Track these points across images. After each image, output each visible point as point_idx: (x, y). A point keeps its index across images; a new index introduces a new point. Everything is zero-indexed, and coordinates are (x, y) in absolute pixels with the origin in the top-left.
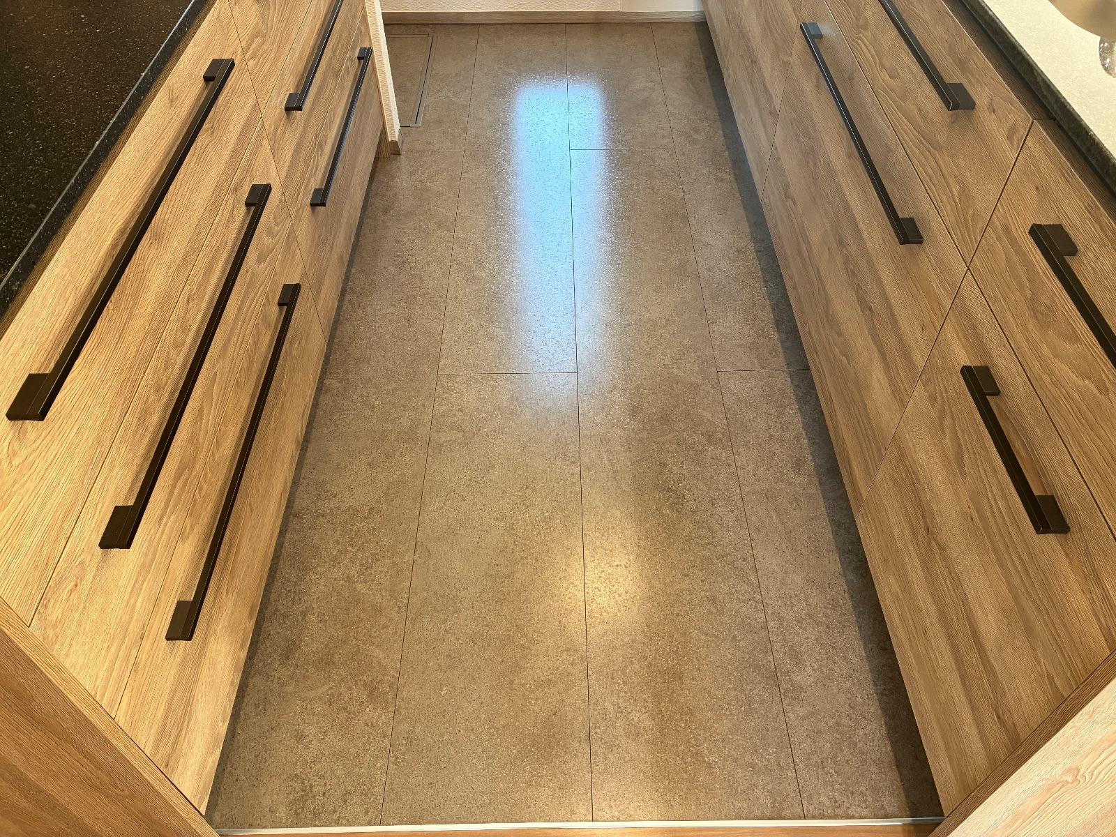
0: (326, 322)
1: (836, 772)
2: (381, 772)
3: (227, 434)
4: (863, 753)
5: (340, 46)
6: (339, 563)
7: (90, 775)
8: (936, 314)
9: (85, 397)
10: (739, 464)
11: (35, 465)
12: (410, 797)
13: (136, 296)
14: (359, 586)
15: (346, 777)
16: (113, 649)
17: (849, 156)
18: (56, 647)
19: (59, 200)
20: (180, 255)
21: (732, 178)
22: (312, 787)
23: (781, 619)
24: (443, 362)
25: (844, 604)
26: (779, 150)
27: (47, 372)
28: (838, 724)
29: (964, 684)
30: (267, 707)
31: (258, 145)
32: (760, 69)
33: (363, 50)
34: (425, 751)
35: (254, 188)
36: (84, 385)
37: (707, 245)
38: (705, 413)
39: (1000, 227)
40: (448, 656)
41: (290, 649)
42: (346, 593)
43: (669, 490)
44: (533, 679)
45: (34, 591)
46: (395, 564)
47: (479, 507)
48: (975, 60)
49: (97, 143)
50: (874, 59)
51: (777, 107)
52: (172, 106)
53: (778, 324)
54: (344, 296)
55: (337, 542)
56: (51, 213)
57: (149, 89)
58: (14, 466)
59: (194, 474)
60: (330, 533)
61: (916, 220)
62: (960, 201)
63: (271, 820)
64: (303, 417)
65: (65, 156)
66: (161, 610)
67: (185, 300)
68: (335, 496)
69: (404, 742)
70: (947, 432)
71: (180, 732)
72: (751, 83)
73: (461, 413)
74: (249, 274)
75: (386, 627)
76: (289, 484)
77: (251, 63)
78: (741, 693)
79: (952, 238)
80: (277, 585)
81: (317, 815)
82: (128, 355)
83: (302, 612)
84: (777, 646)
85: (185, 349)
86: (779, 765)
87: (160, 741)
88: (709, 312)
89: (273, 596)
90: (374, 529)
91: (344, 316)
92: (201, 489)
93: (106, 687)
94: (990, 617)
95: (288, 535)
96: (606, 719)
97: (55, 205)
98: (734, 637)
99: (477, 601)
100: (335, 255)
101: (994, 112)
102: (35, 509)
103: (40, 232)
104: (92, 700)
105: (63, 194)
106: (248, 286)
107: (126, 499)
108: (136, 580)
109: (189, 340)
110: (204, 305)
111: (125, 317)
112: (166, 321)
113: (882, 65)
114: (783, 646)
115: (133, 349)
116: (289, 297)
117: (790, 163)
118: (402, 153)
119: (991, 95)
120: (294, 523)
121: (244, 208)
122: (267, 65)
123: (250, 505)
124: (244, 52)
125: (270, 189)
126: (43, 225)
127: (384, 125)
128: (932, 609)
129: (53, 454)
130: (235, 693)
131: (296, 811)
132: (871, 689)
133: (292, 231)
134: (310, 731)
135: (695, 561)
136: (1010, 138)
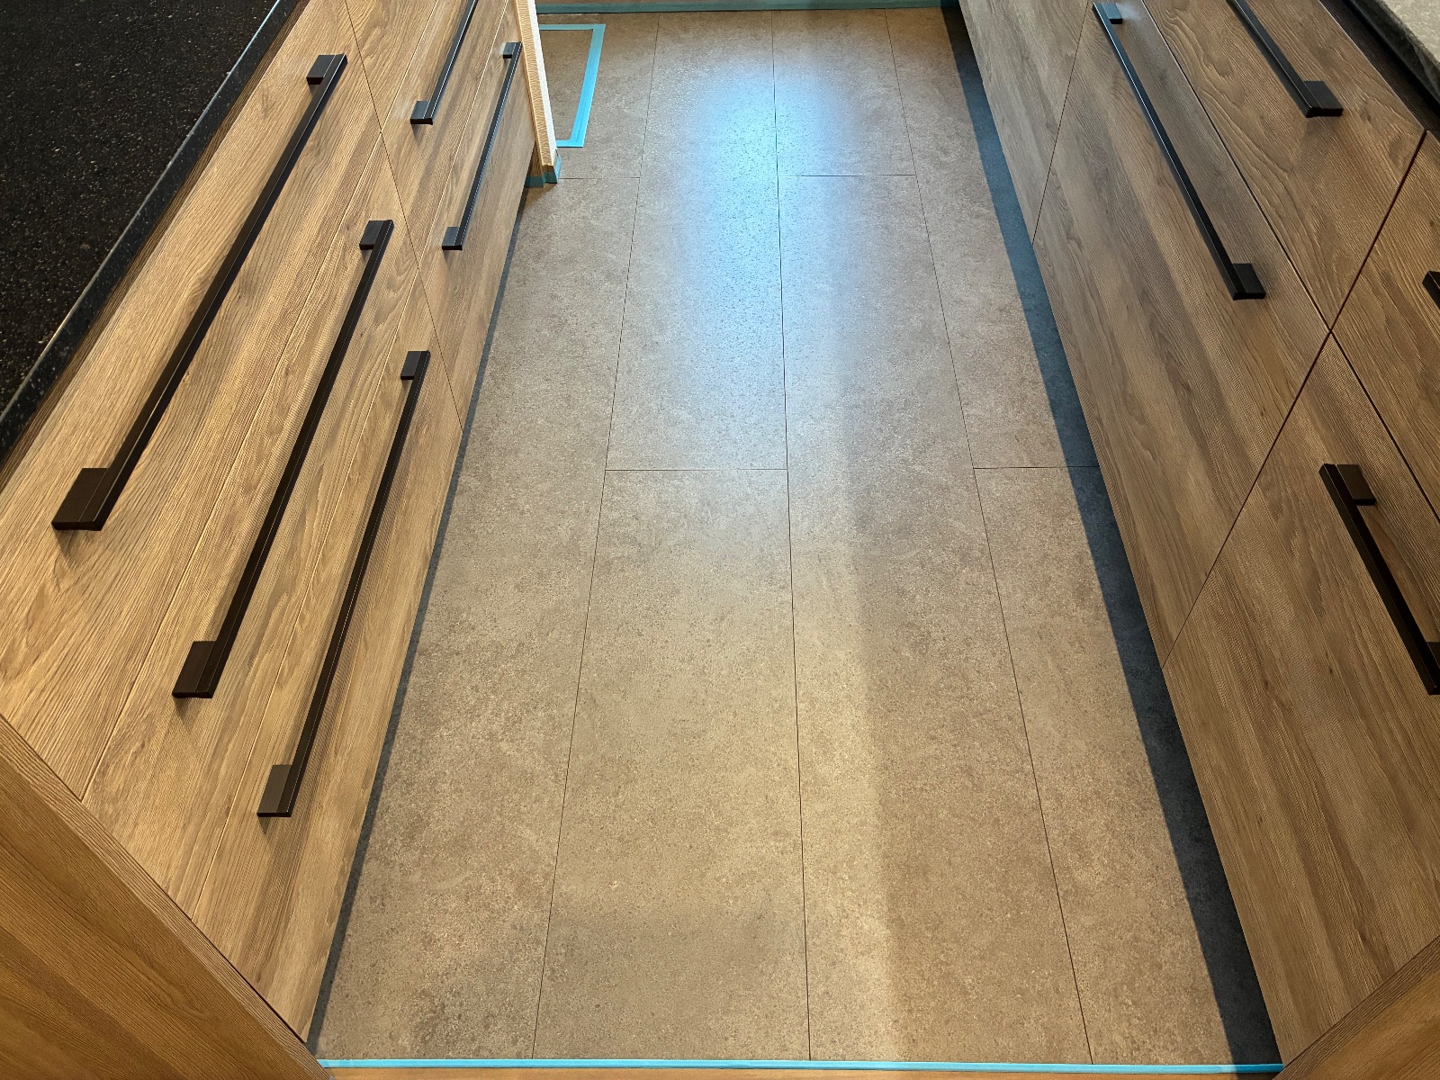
0: (462, 401)
1: (1134, 1002)
2: (533, 990)
3: (336, 548)
4: (1171, 978)
5: (481, 41)
6: (479, 716)
7: (159, 990)
8: (1282, 395)
9: (154, 499)
10: (1003, 592)
11: (90, 588)
12: (570, 1022)
13: (221, 367)
14: (504, 746)
15: (487, 994)
16: (191, 828)
17: (1160, 181)
18: (117, 826)
19: (121, 238)
20: (277, 313)
21: (992, 213)
22: (443, 1006)
23: (1059, 798)
24: (611, 454)
25: (1144, 780)
26: (1059, 176)
27: (105, 467)
28: (1136, 939)
29: (1316, 894)
30: (387, 901)
31: (376, 170)
32: (1033, 68)
33: (509, 46)
34: (589, 963)
35: (372, 225)
36: (154, 483)
37: (959, 302)
38: (957, 524)
39: (1377, 276)
40: (621, 839)
41: (416, 826)
42: (487, 755)
43: (911, 625)
44: (730, 871)
45: (87, 754)
46: (552, 718)
47: (659, 644)
48: (1343, 50)
49: (170, 163)
50: (1196, 50)
51: (1058, 118)
52: (266, 116)
53: (1055, 407)
54: (485, 367)
55: (476, 689)
56: (109, 255)
57: (238, 94)
58: (62, 590)
59: (293, 600)
60: (466, 676)
61: (1255, 268)
62: (1320, 239)
63: (392, 1048)
64: (432, 526)
65: (128, 181)
66: (252, 776)
67: (284, 371)
68: (473, 629)
69: (563, 951)
70: (1297, 554)
71: (275, 937)
72: (1021, 88)
73: (635, 522)
74: (364, 339)
75: (538, 800)
76: (414, 613)
77: (368, 61)
78: (1006, 895)
79: (1307, 291)
80: (398, 743)
81: (451, 1044)
82: (210, 444)
83: (430, 778)
84: (1053, 834)
85: (285, 434)
86: (1057, 991)
87: (250, 947)
88: (963, 390)
89: (394, 758)
90: (524, 671)
91: (484, 394)
92: (303, 618)
93: (180, 879)
94: (1355, 805)
95: (412, 679)
96: (827, 925)
97: (116, 245)
98: (997, 820)
99: (658, 768)
100: (474, 315)
101: (1369, 120)
102: (89, 648)
103: (96, 281)
104: (163, 896)
105: (125, 231)
106: (363, 355)
107: (208, 633)
108: (219, 739)
109: (288, 425)
110: (308, 378)
111: (206, 394)
112: (257, 399)
113: (1209, 58)
114: (1062, 834)
115: (216, 436)
116: (416, 369)
117: (1075, 192)
118: (559, 181)
119: (1365, 97)
120: (419, 661)
121: (358, 252)
122: (389, 64)
123: (365, 640)
124: (359, 47)
125: (392, 227)
126: (99, 271)
127: (536, 145)
128: (1272, 793)
129: (113, 576)
130: (346, 884)
131: (423, 1038)
132: (1180, 892)
133: (420, 282)
134: (442, 934)
135: (945, 719)
136: (1393, 155)
